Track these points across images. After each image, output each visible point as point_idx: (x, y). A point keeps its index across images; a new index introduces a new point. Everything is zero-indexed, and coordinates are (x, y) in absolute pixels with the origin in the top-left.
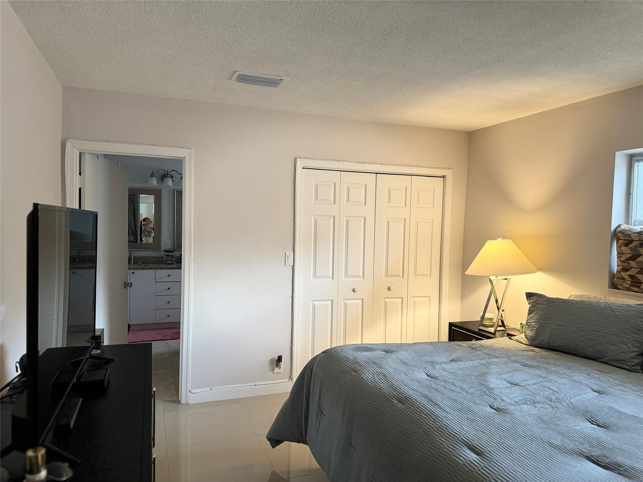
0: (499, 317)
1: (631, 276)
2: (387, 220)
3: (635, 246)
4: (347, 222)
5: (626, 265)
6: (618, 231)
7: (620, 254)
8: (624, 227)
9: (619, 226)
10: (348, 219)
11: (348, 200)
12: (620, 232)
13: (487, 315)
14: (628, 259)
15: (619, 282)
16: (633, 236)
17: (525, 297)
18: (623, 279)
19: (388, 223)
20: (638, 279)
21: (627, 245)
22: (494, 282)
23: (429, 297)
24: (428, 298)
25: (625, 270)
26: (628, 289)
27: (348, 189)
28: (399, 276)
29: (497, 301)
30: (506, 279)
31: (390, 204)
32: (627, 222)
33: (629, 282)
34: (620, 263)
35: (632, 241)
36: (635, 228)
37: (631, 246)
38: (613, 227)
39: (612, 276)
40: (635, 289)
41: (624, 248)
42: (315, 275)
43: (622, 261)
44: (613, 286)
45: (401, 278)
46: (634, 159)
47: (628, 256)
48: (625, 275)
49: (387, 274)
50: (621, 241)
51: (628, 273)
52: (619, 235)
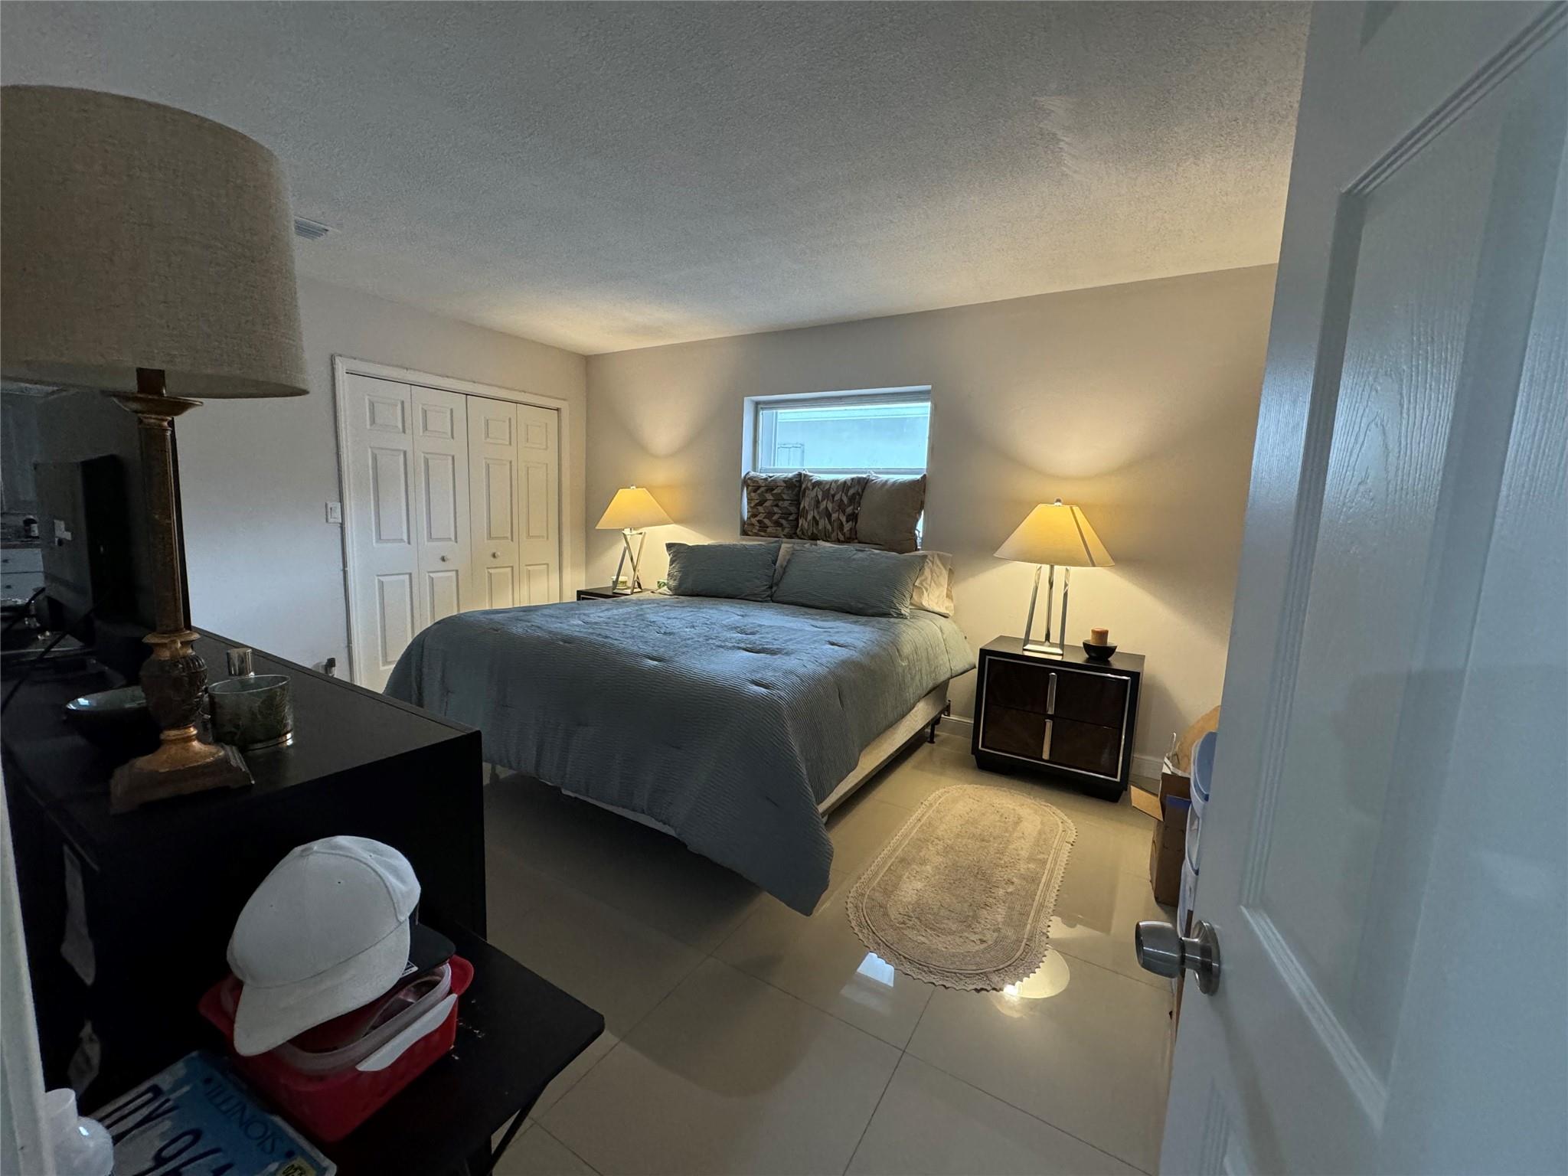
0: (636, 578)
1: (759, 522)
2: (486, 462)
3: (762, 492)
4: (427, 462)
5: (755, 510)
6: (747, 477)
7: (750, 500)
8: (752, 474)
9: (748, 473)
10: (427, 456)
11: (425, 428)
12: (749, 479)
13: (621, 579)
14: (757, 505)
15: (750, 528)
16: (760, 482)
17: (665, 548)
18: (753, 525)
19: (488, 466)
20: (765, 524)
21: (755, 491)
22: (628, 537)
23: (548, 564)
24: (545, 566)
25: (754, 515)
26: (757, 535)
27: (425, 412)
28: (507, 538)
29: (632, 559)
30: (641, 534)
31: (488, 440)
32: (754, 469)
33: (757, 528)
34: (750, 510)
35: (759, 487)
36: (761, 474)
37: (759, 492)
38: (743, 475)
39: (743, 523)
40: (763, 534)
41: (753, 494)
42: (379, 538)
43: (751, 507)
44: (744, 533)
45: (510, 541)
46: (760, 406)
47: (757, 501)
48: (754, 520)
49: (490, 537)
50: (750, 488)
51: (757, 518)
52: (749, 481)
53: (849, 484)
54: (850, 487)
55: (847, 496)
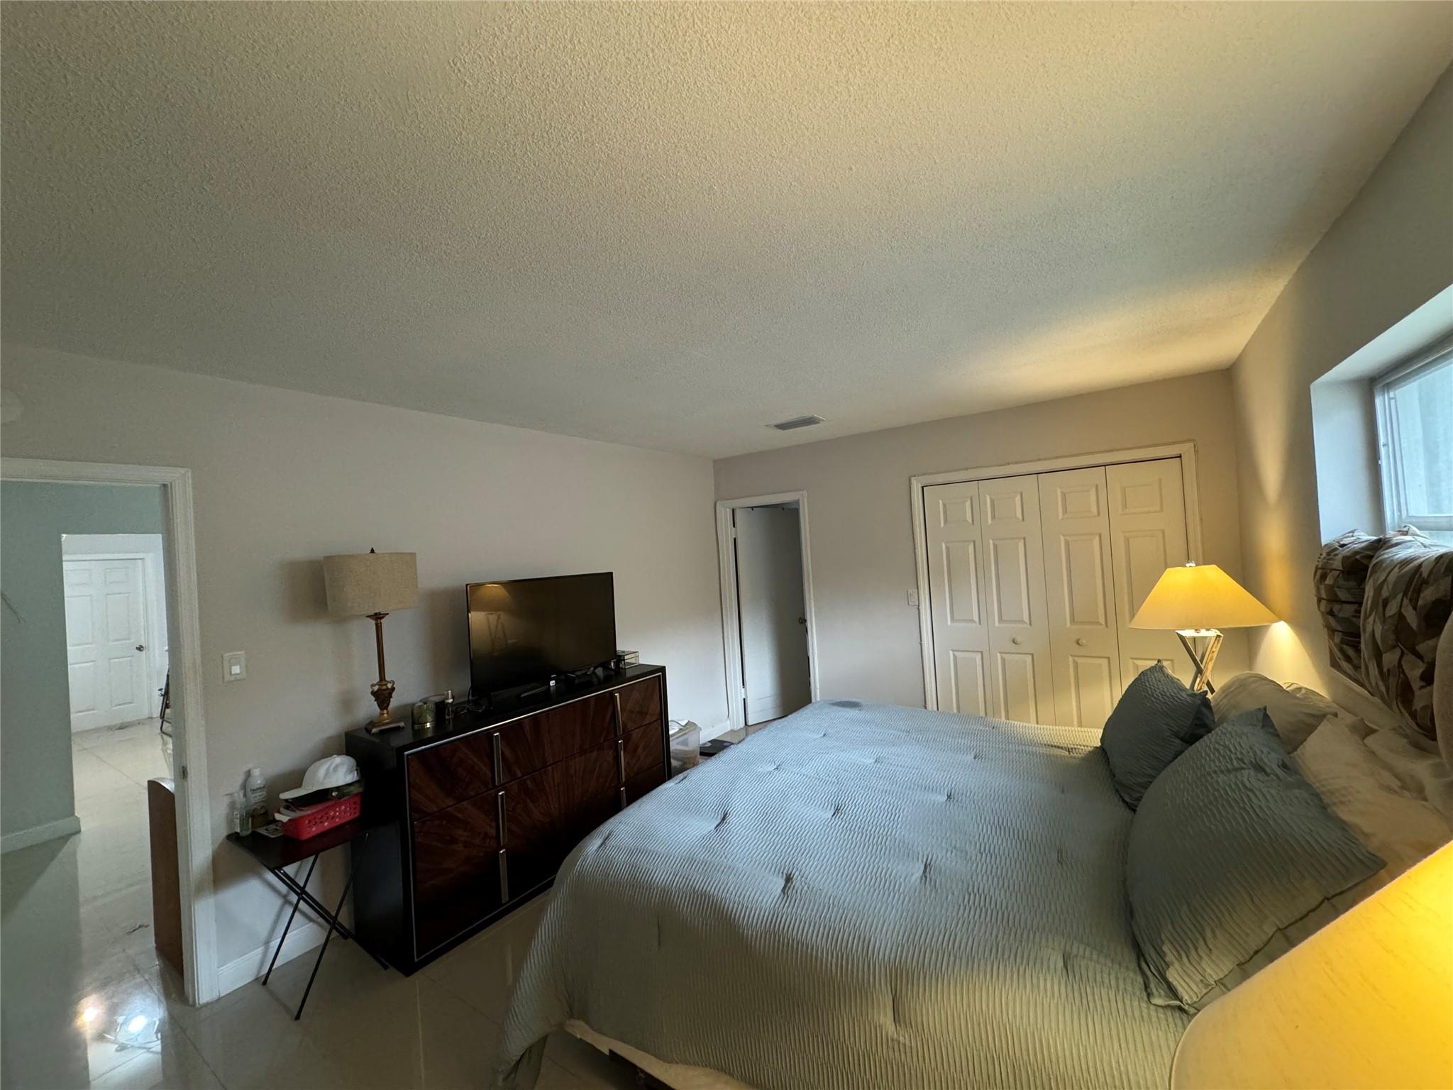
2: (1065, 540)
4: (995, 547)
10: (996, 543)
11: (994, 516)
19: (1067, 544)
27: (993, 502)
28: (1097, 623)
31: (1067, 515)
42: (952, 618)
45: (1103, 626)
49: (1073, 621)
53: (1425, 575)
54: (1425, 582)
55: (1415, 608)
